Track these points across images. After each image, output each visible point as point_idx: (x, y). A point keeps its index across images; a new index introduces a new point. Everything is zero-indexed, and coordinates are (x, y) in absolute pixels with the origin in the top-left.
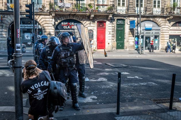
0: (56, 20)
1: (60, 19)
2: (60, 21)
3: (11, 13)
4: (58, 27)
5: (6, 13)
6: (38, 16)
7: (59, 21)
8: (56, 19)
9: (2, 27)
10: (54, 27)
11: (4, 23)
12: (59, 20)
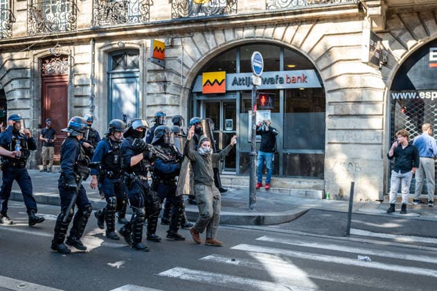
0: (398, 39)
1: (418, 30)
2: (420, 43)
3: (195, 25)
4: (410, 75)
5: (176, 27)
6: (305, 28)
7: (411, 43)
8: (397, 33)
9: (165, 87)
10: (385, 79)
11: (170, 71)
12: (414, 37)
